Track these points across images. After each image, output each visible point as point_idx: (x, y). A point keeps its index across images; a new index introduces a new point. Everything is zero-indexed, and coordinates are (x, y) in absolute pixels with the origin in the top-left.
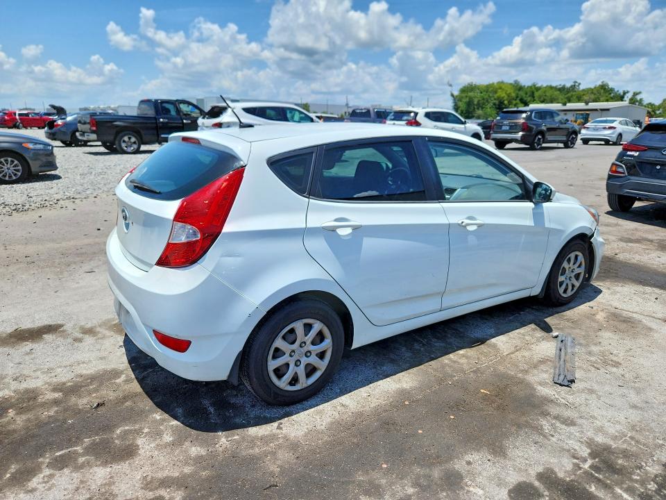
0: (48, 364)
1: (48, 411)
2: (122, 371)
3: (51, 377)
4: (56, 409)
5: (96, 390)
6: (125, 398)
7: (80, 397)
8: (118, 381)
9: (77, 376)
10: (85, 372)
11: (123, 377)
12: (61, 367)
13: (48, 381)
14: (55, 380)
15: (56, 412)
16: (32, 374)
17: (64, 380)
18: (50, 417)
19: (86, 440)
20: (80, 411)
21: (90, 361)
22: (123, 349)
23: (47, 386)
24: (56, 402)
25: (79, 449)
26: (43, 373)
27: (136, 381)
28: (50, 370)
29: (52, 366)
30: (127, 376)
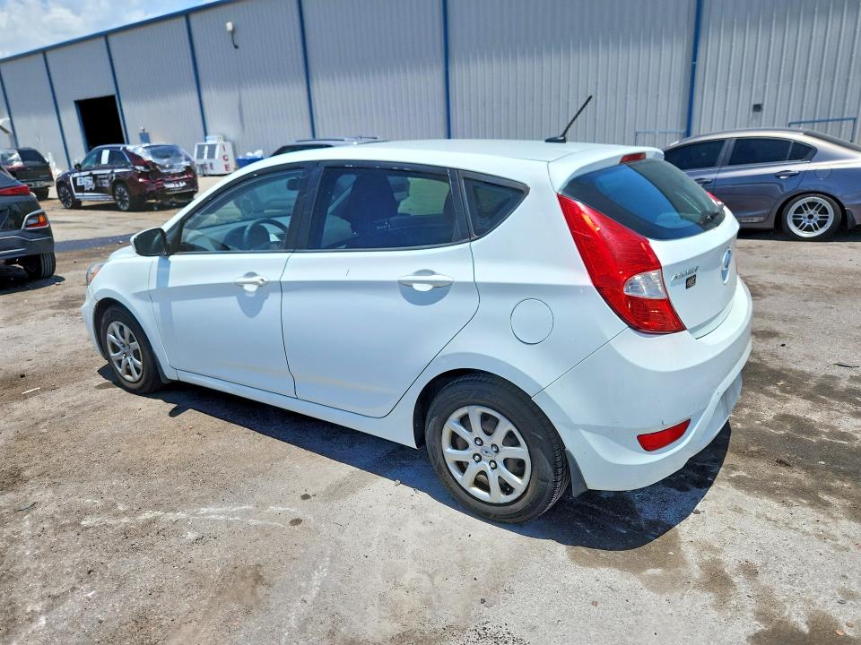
0: (821, 551)
1: (843, 487)
2: (729, 481)
3: (825, 524)
4: (832, 484)
5: (775, 478)
6: (751, 455)
7: (799, 481)
8: (744, 474)
9: (790, 506)
10: (776, 505)
11: (734, 474)
12: (806, 533)
13: (830, 520)
14: (822, 517)
15: (833, 481)
16: (852, 548)
17: (809, 510)
18: (842, 480)
19: (814, 441)
20: (806, 468)
21: (758, 516)
22: (698, 507)
23: (835, 515)
24: (829, 490)
25: (824, 438)
26: (834, 538)
27: (724, 463)
28: (823, 537)
29: (817, 543)
30: (729, 473)
